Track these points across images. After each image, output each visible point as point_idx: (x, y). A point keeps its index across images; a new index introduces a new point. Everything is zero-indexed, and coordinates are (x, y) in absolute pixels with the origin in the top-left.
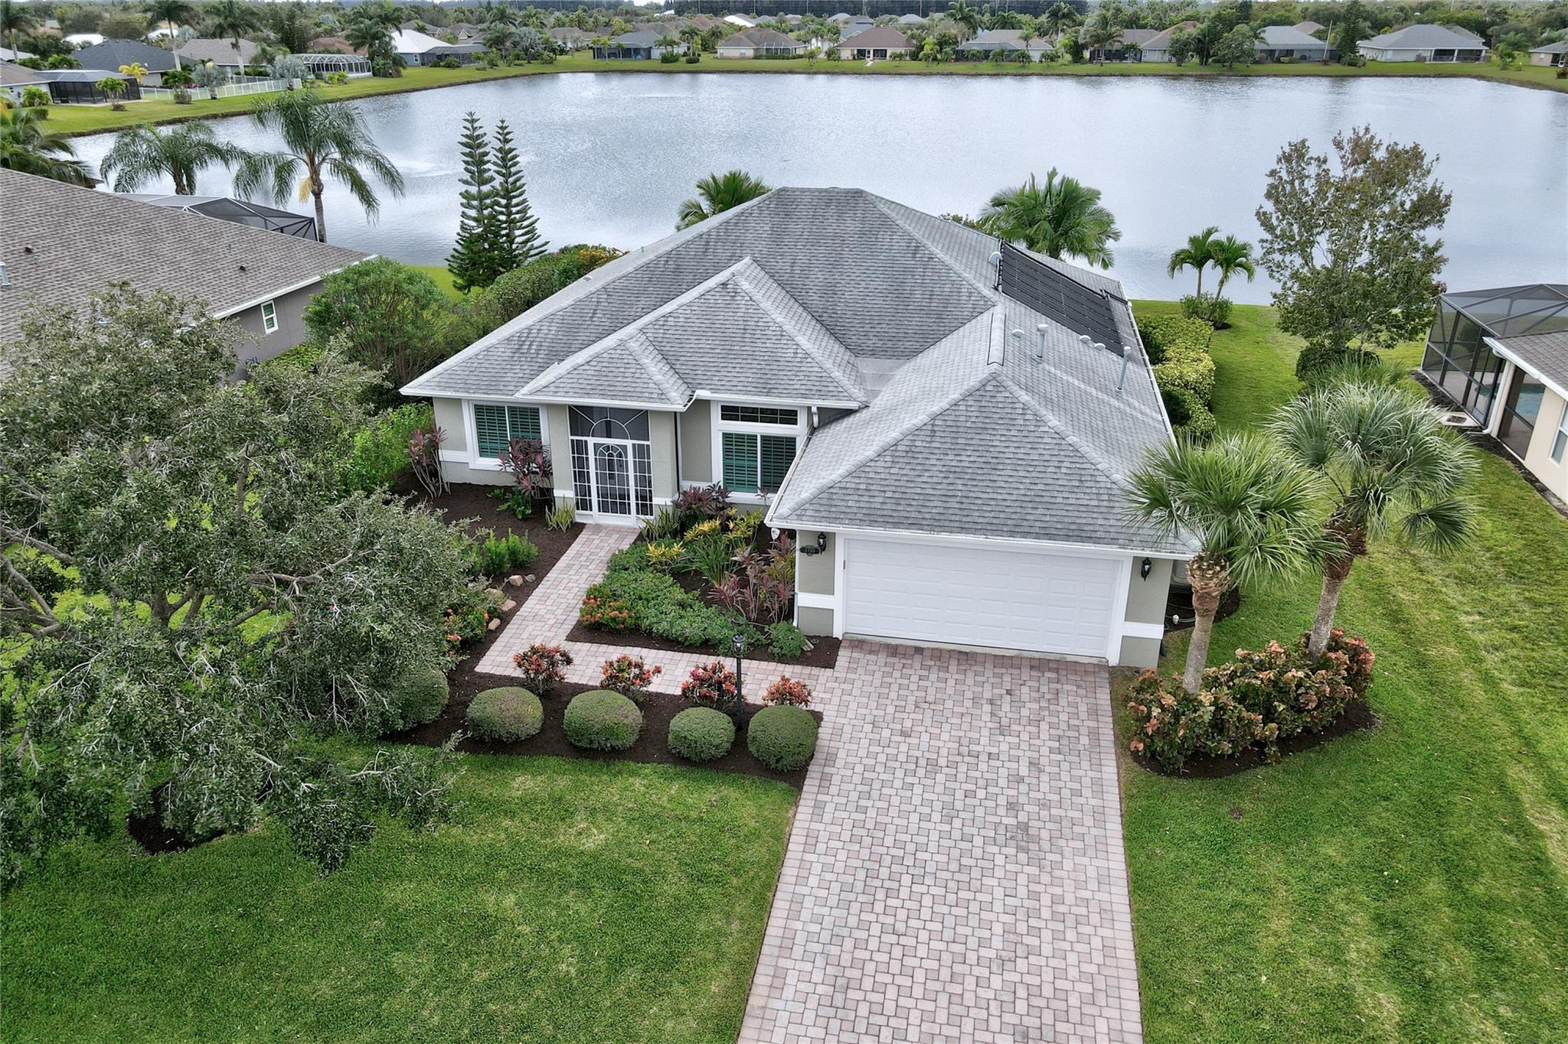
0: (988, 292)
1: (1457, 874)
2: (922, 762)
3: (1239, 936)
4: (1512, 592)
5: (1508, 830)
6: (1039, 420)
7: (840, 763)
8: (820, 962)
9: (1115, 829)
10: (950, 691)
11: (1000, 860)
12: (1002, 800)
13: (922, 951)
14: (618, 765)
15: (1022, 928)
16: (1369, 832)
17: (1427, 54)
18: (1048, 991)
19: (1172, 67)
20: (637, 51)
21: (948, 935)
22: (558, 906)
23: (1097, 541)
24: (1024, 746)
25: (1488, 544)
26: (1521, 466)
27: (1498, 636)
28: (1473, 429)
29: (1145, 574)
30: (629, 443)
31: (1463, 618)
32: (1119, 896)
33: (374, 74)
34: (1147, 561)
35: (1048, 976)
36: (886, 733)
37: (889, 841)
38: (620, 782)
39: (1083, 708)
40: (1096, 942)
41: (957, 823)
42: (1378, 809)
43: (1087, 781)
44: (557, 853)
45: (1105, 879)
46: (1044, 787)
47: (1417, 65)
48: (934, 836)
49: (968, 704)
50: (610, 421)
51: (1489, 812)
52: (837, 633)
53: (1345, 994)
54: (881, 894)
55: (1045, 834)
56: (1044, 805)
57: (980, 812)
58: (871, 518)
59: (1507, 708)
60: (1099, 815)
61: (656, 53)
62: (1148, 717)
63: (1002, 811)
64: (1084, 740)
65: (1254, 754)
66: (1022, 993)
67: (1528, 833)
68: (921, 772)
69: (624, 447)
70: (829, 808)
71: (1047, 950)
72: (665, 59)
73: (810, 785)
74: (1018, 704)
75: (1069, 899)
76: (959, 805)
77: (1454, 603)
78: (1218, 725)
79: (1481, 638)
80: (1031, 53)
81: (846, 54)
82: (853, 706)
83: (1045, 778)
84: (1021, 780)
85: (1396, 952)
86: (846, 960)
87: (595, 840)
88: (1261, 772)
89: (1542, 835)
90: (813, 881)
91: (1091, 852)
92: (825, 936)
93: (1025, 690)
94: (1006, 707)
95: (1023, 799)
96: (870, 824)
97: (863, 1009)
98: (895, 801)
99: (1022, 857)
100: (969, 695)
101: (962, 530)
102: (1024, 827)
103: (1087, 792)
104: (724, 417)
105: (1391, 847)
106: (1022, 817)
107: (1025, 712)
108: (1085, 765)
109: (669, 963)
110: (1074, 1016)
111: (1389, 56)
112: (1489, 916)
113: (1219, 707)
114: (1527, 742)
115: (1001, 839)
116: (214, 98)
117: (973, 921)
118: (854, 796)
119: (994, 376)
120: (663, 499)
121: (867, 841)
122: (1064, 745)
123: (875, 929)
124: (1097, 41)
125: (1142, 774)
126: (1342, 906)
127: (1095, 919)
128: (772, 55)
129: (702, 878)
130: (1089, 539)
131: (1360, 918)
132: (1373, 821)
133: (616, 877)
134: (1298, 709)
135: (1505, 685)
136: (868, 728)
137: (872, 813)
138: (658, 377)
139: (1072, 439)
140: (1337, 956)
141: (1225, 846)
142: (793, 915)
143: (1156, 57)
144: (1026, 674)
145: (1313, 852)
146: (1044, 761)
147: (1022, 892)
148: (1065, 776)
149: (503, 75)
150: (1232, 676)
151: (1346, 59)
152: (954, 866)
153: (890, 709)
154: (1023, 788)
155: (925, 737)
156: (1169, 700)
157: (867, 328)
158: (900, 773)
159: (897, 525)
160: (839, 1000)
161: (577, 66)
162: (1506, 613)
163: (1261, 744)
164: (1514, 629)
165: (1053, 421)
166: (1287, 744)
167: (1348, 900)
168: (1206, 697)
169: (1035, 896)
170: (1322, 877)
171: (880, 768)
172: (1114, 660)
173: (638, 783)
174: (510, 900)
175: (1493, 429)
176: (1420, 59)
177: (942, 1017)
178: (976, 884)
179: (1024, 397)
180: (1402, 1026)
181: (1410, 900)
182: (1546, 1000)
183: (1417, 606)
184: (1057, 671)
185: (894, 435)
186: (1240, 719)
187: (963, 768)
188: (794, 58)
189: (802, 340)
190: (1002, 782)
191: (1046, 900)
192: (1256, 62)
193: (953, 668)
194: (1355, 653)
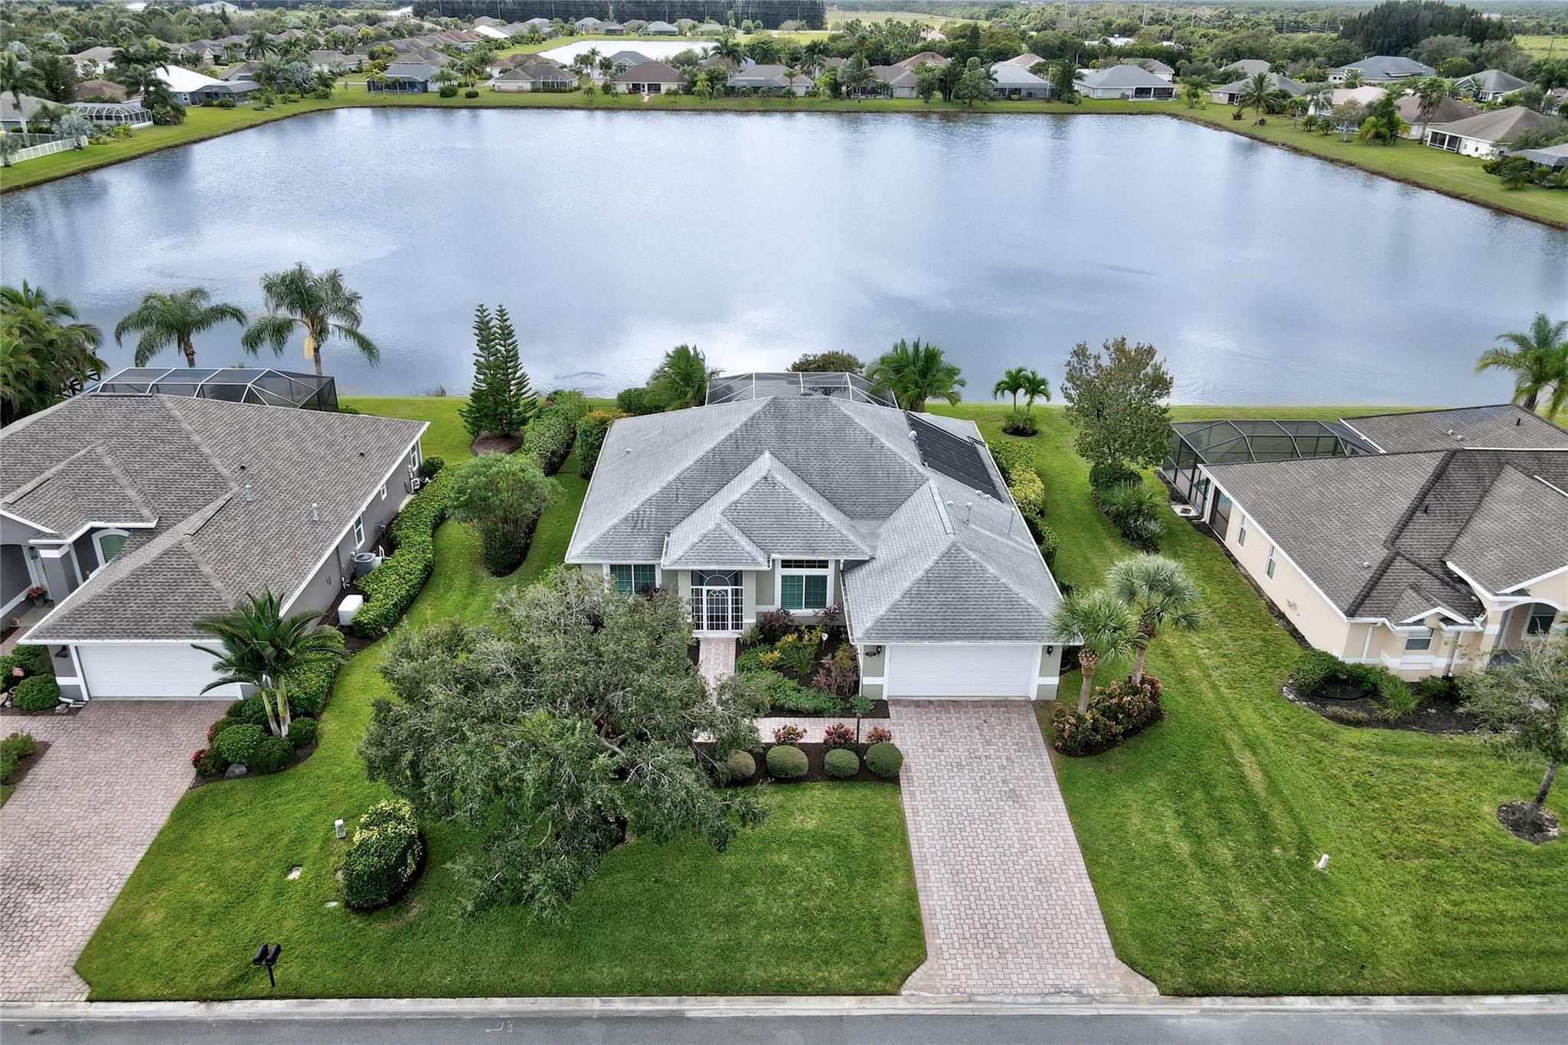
0: (921, 469)
1: (1207, 787)
2: (954, 765)
3: (1121, 827)
4: (1223, 633)
5: (1228, 764)
6: (984, 570)
7: (913, 770)
8: (941, 865)
9: (1055, 786)
10: (955, 724)
11: (1007, 808)
12: (999, 779)
13: (985, 853)
14: (803, 785)
15: (1026, 837)
16: (1168, 773)
17: (1130, 93)
18: (1044, 862)
19: (919, 104)
20: (412, 85)
21: (994, 845)
22: (810, 857)
23: (1026, 639)
24: (1001, 750)
25: (1210, 603)
26: (1223, 546)
27: (1218, 661)
28: (1195, 518)
29: (1049, 653)
30: (729, 588)
31: (1200, 652)
32: (1064, 817)
33: (155, 123)
34: (1050, 647)
35: (1043, 856)
36: (931, 751)
37: (952, 806)
38: (808, 793)
39: (1025, 726)
40: (1060, 839)
41: (981, 793)
42: (1171, 762)
43: (1036, 765)
44: (795, 833)
45: (1056, 811)
46: (1017, 770)
47: (1121, 102)
48: (973, 801)
49: (967, 730)
50: (718, 577)
51: (1219, 757)
52: (885, 698)
53: (1167, 845)
54: (958, 831)
55: (1023, 793)
56: (1019, 779)
57: (990, 786)
58: (908, 635)
59: (1224, 702)
60: (1046, 780)
61: (434, 87)
62: (1064, 730)
63: (1001, 784)
64: (1030, 743)
65: (1111, 742)
66: (1034, 864)
67: (1236, 764)
68: (955, 770)
69: (726, 591)
70: (917, 793)
71: (1039, 845)
72: (444, 93)
73: (903, 782)
74: (992, 728)
75: (1043, 822)
76: (979, 784)
77: (1195, 642)
78: (1095, 729)
79: (1209, 663)
80: (795, 89)
81: (622, 87)
82: (908, 738)
83: (1016, 765)
84: (1005, 768)
85: (1185, 825)
86: (953, 862)
87: (811, 825)
88: (1116, 750)
89: (1242, 765)
90: (924, 829)
91: (1047, 799)
92: (940, 853)
93: (993, 719)
94: (986, 730)
95: (1009, 777)
96: (940, 799)
97: (968, 881)
98: (948, 786)
99: (1016, 805)
100: (965, 725)
101: (957, 638)
102: (1013, 791)
103: (1038, 770)
104: (783, 567)
105: (1179, 779)
106: (1011, 786)
107: (996, 732)
108: (1033, 756)
109: (875, 874)
110: (1059, 871)
111: (1099, 94)
112: (1223, 805)
113: (1095, 720)
114: (1234, 718)
115: (1004, 798)
116: (7, 166)
117: (1004, 837)
118: (927, 786)
119: (954, 544)
120: (749, 620)
121: (942, 807)
122: (1020, 747)
123: (961, 847)
124: (854, 81)
125: (1063, 758)
126: (1161, 809)
127: (1056, 829)
128: (549, 88)
129: (872, 835)
130: (1021, 638)
131: (1169, 813)
132: (1169, 767)
133: (832, 841)
134: (1130, 716)
135: (1222, 689)
136: (921, 749)
137: (939, 793)
138: (748, 549)
139: (1003, 580)
140: (1162, 832)
141: (1106, 788)
142: (921, 846)
143: (906, 93)
144: (990, 710)
145: (1145, 786)
146: (1013, 756)
147: (1021, 821)
148: (1025, 763)
149: (282, 115)
150: (1098, 703)
151: (1066, 96)
152: (987, 814)
153: (928, 738)
154: (1007, 772)
155: (951, 751)
156: (1073, 720)
157: (854, 499)
158: (945, 772)
159: (922, 638)
160: (956, 879)
161: (353, 101)
162: (1220, 647)
163: (1114, 736)
164: (1225, 656)
165: (992, 570)
166: (1128, 734)
167: (1163, 805)
168: (1088, 716)
169: (1027, 822)
170: (1152, 797)
171: (934, 770)
172: (1033, 697)
173: (817, 793)
174: (785, 858)
175: (1206, 519)
176: (1124, 97)
177: (1003, 879)
178: (999, 821)
179: (973, 556)
180: (1191, 855)
181: (1189, 802)
182: (1247, 837)
183: (1177, 647)
184: (1006, 706)
185: (907, 584)
186: (1105, 725)
187: (975, 765)
188: (571, 91)
189: (824, 515)
190: (997, 770)
191: (1033, 824)
192: (992, 99)
193: (952, 711)
194: (1153, 683)
